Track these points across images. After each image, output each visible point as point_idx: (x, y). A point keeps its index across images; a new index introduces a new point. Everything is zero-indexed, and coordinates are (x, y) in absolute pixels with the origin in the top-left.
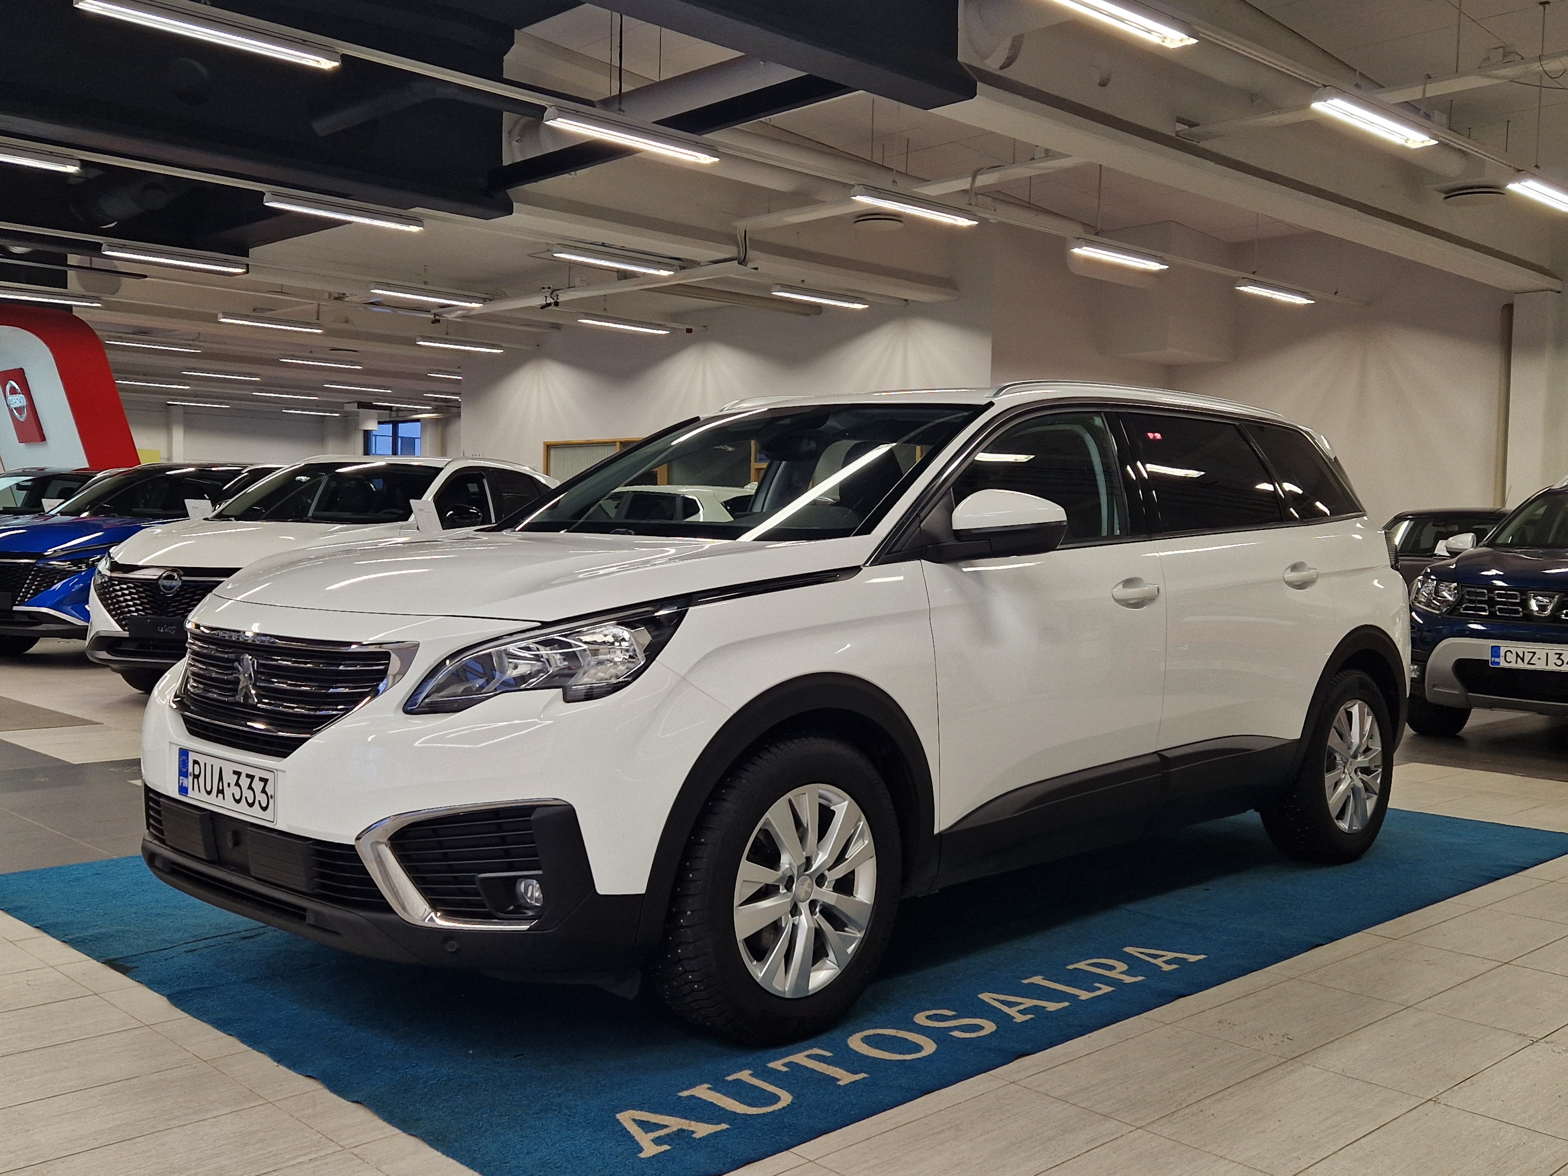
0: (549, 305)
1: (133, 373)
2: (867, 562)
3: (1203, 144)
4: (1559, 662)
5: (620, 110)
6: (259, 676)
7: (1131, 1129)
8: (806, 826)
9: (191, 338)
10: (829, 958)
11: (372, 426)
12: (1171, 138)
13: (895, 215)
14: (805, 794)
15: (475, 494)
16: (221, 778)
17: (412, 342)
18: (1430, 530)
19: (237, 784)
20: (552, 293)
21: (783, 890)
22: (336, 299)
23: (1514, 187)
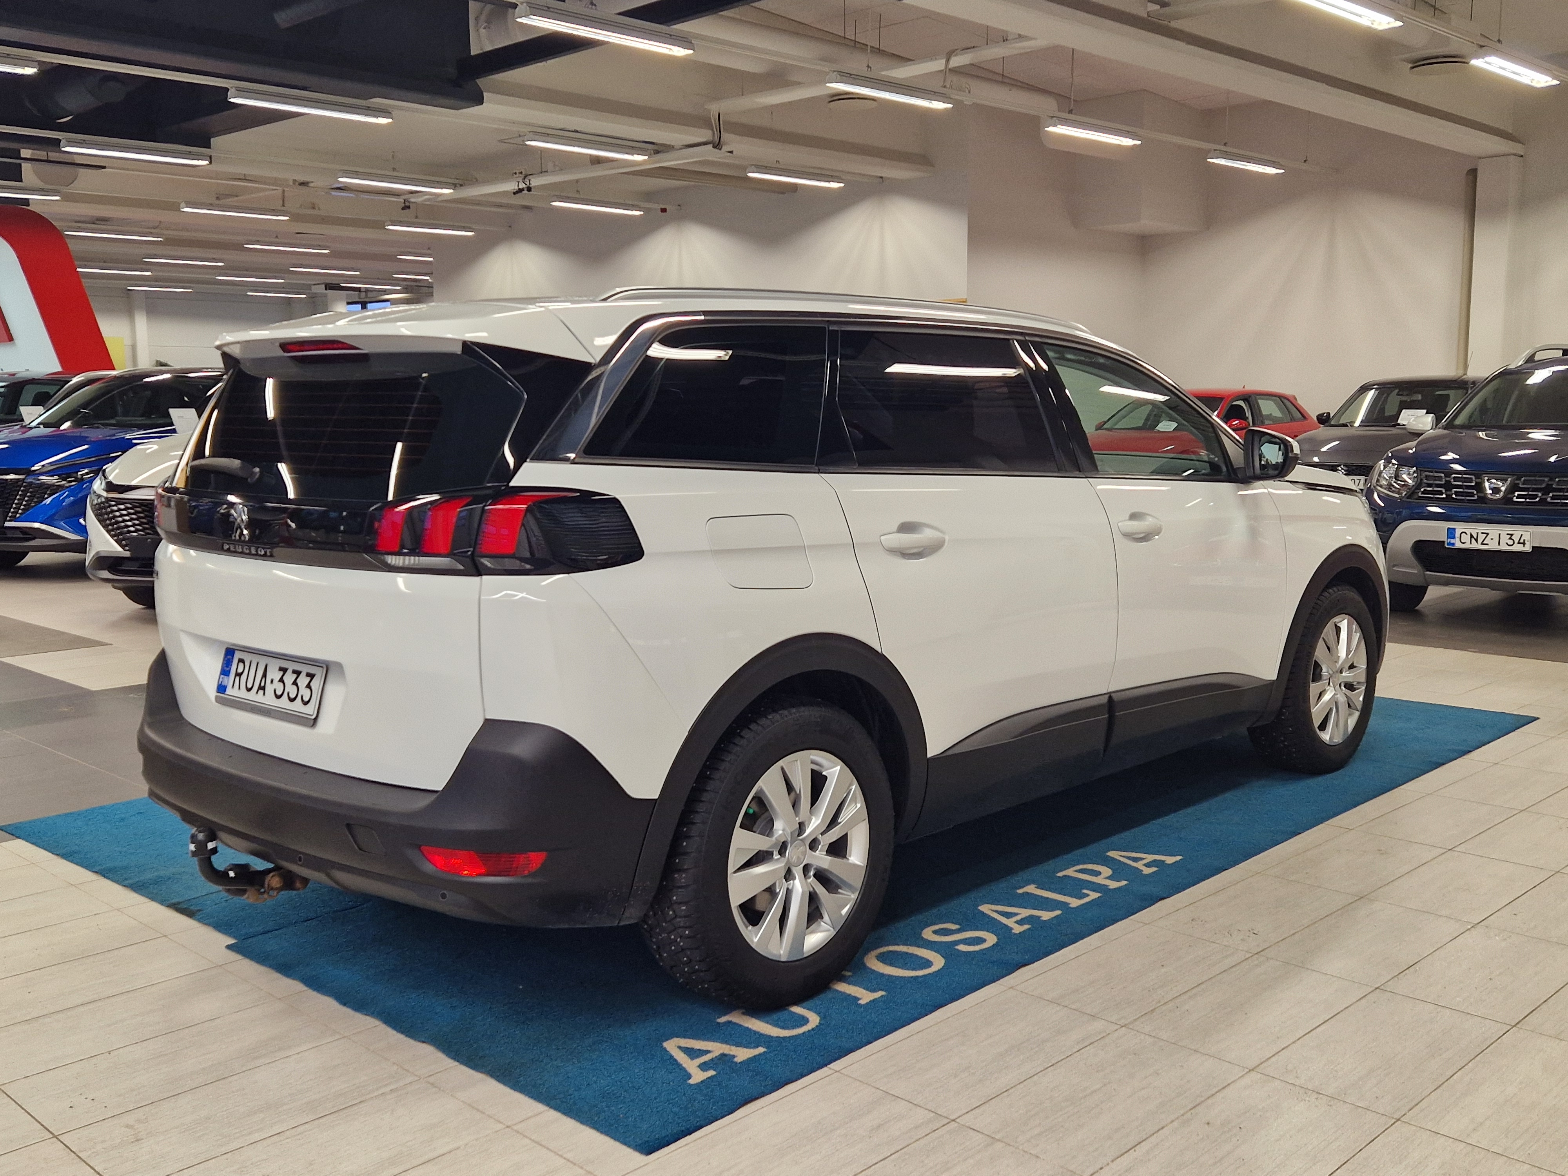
0: (521, 190)
1: (94, 260)
3: (1174, 24)
4: (1511, 542)
5: (592, 4)
7: (1116, 1027)
9: (152, 226)
11: (341, 308)
12: (1143, 19)
13: (869, 97)
17: (381, 225)
18: (1394, 399)
20: (524, 179)
22: (301, 185)
23: (1478, 62)
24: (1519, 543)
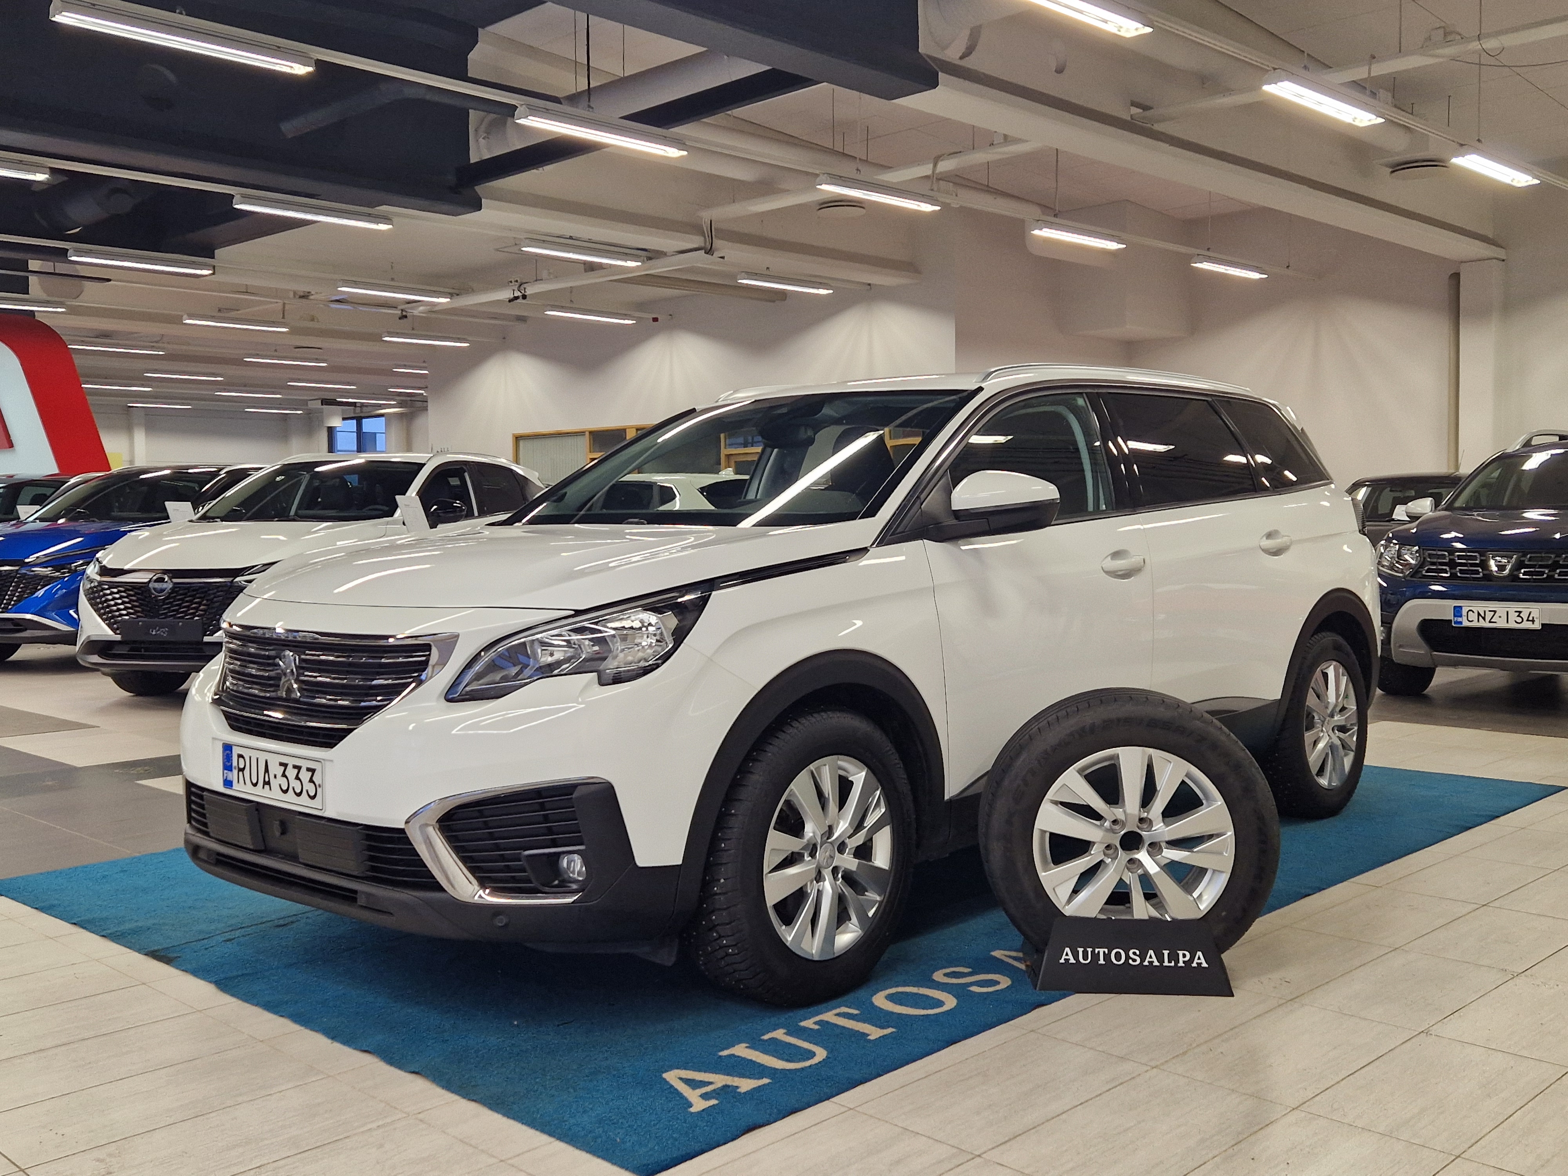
0: (516, 298)
1: (98, 376)
2: (873, 544)
3: (1157, 127)
4: (1519, 620)
5: (589, 106)
6: (301, 671)
7: (1146, 1068)
8: (827, 796)
9: (155, 339)
10: (851, 921)
11: (336, 422)
12: (1126, 121)
13: (858, 202)
14: (825, 765)
15: (457, 486)
16: (267, 770)
17: (377, 338)
18: (1387, 496)
19: (284, 775)
20: (519, 287)
21: (807, 858)
22: (302, 297)
23: (1457, 161)
24: (1528, 620)
